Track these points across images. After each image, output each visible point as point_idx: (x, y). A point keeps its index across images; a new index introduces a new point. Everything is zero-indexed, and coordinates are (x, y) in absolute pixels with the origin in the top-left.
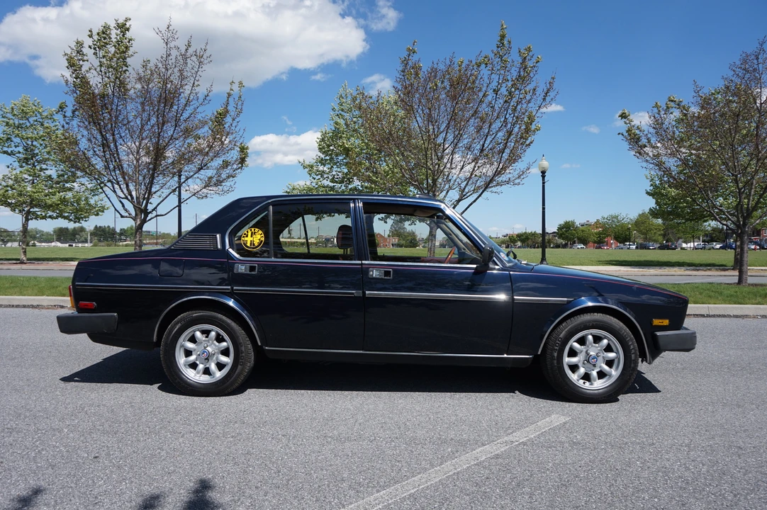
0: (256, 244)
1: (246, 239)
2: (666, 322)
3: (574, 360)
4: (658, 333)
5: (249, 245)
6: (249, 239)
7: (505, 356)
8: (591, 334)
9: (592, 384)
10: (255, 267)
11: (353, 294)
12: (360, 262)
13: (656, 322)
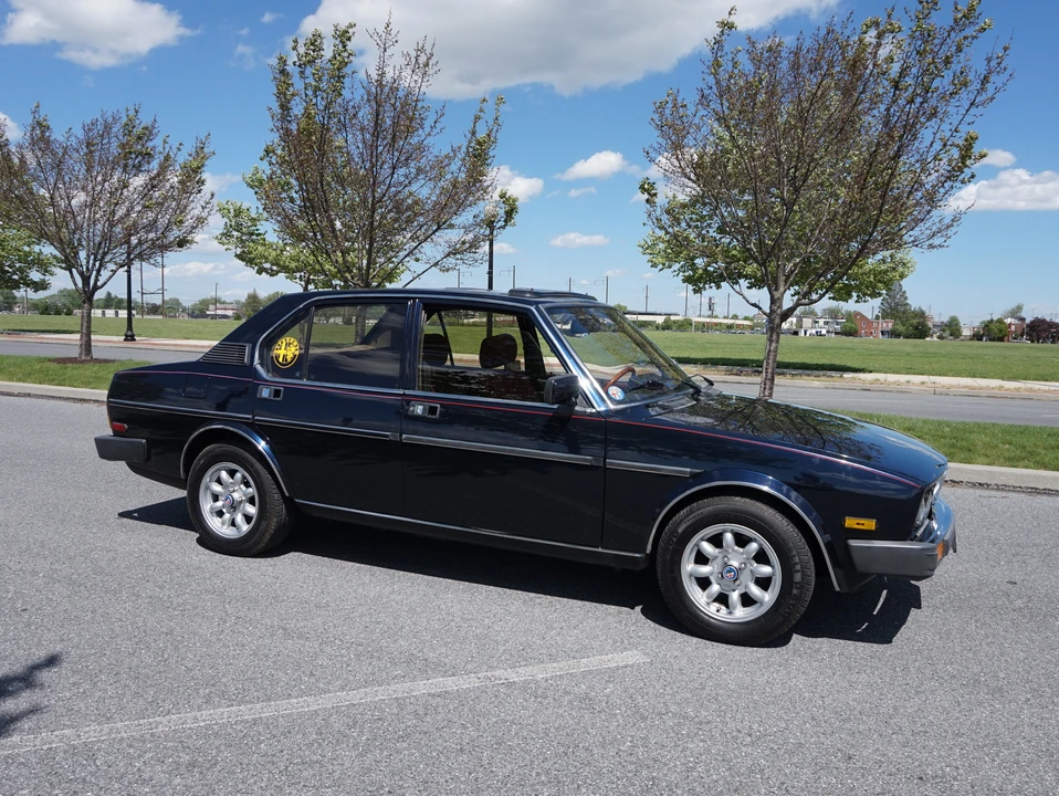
0: (289, 360)
1: (279, 352)
2: (870, 524)
3: (704, 570)
4: (854, 543)
5: (281, 360)
6: (282, 352)
7: (600, 550)
8: (732, 531)
9: (730, 613)
10: (280, 391)
11: (387, 436)
12: (401, 392)
13: (850, 522)
